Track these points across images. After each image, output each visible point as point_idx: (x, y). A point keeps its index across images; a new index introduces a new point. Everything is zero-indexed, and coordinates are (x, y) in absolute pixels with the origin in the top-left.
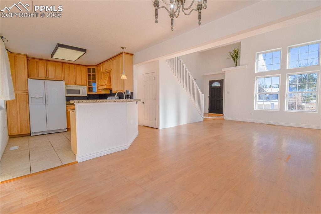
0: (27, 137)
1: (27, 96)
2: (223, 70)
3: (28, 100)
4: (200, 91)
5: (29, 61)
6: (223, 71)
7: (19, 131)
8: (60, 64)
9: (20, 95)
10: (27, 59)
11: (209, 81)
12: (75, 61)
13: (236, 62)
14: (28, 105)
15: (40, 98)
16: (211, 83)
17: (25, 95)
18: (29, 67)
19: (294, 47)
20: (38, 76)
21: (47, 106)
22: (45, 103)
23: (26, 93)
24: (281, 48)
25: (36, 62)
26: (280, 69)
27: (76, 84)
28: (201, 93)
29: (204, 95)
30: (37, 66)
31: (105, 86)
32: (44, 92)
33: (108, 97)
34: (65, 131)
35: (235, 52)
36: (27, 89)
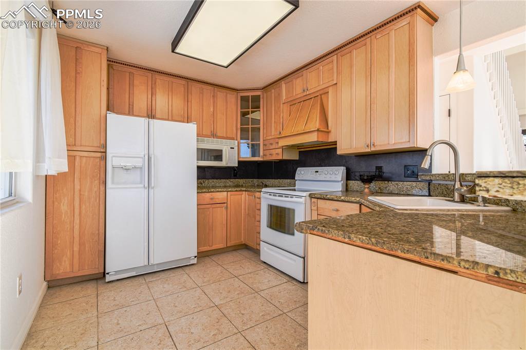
0: (95, 281)
1: (103, 163)
3: (103, 176)
5: (111, 70)
7: (76, 267)
8: (183, 82)
9: (84, 160)
10: (109, 65)
12: (227, 67)
14: (102, 189)
15: (135, 168)
17: (98, 160)
18: (110, 87)
20: (131, 111)
21: (151, 191)
22: (146, 185)
23: (99, 155)
25: (128, 74)
27: (214, 135)
30: (131, 85)
31: (316, 133)
32: (146, 152)
33: (298, 169)
34: (191, 263)
36: (103, 142)
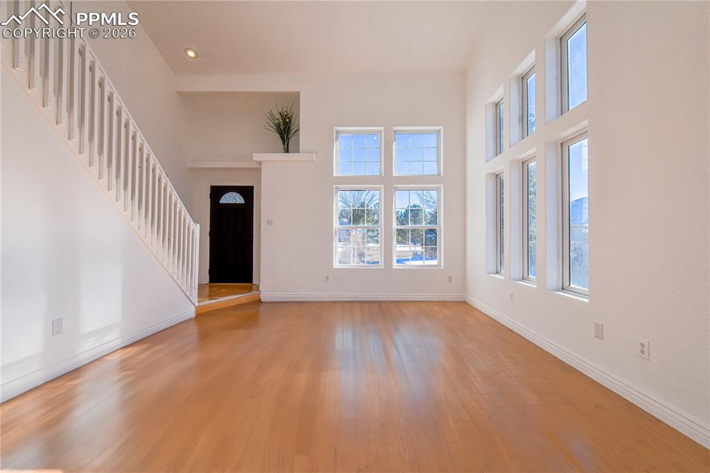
2: (257, 157)
4: (184, 212)
6: (254, 159)
11: (212, 187)
13: (286, 143)
16: (217, 192)
19: (405, 131)
24: (382, 128)
26: (381, 175)
28: (189, 219)
29: (198, 225)
35: (284, 120)
